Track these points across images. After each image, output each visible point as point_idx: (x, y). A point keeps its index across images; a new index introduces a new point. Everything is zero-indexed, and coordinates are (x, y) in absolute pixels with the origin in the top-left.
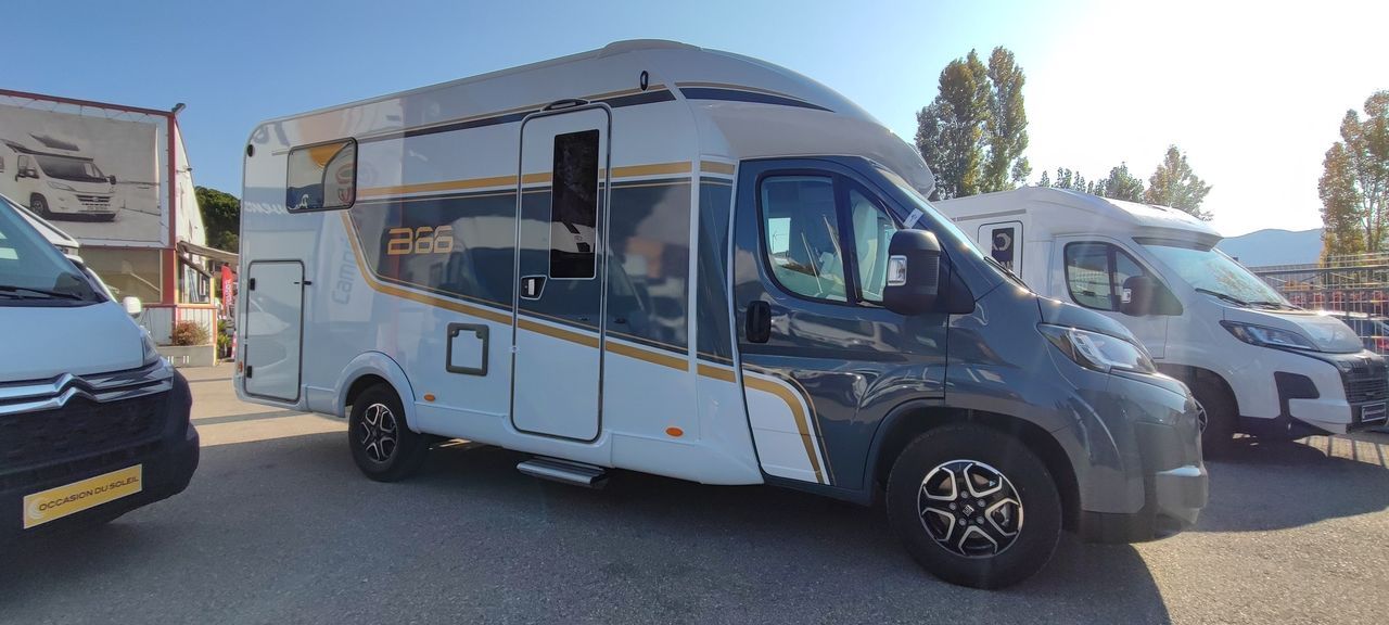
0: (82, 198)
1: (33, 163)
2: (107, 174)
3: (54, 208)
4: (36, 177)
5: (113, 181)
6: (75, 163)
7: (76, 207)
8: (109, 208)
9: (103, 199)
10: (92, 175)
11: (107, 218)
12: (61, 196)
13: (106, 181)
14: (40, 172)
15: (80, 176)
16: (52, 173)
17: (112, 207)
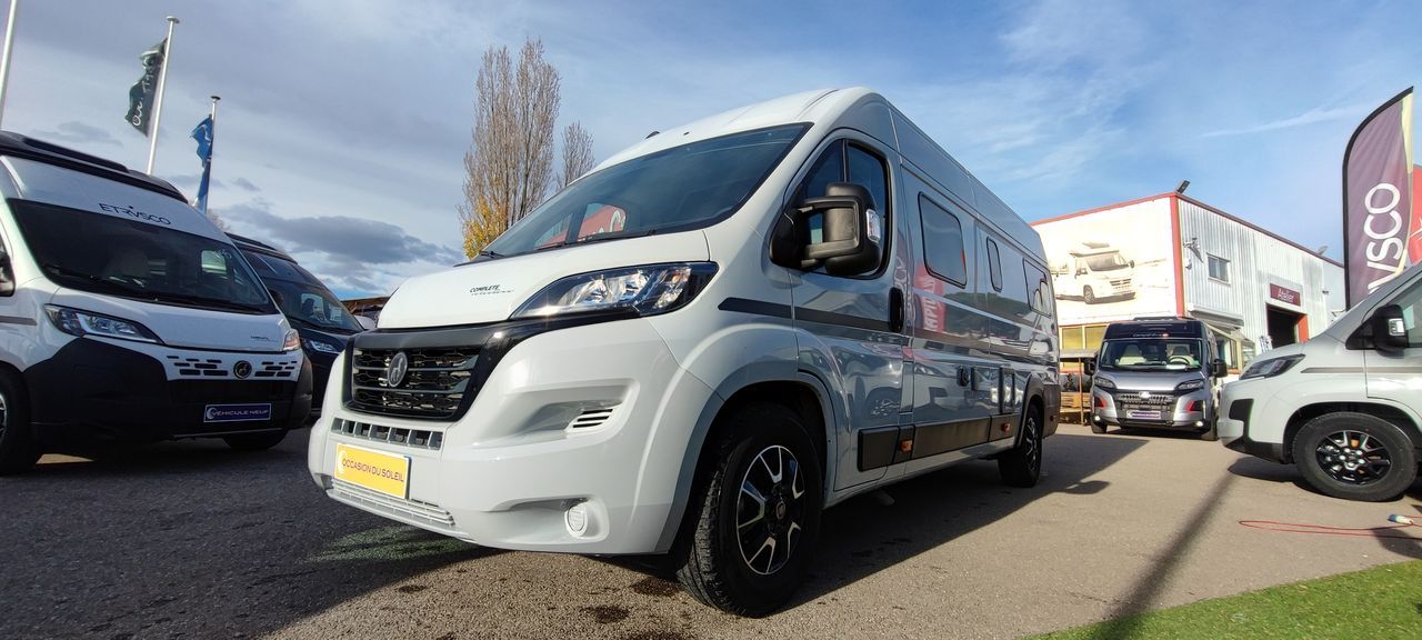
0: (1113, 283)
1: (1083, 263)
2: (1128, 261)
3: (1097, 295)
4: (1086, 273)
5: (1132, 265)
6: (1108, 257)
7: (1109, 291)
8: (1130, 288)
9: (1127, 281)
10: (1117, 262)
11: (1129, 297)
12: (1102, 285)
13: (1125, 266)
14: (1089, 270)
15: (1111, 267)
16: (1095, 269)
17: (1132, 288)
